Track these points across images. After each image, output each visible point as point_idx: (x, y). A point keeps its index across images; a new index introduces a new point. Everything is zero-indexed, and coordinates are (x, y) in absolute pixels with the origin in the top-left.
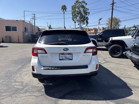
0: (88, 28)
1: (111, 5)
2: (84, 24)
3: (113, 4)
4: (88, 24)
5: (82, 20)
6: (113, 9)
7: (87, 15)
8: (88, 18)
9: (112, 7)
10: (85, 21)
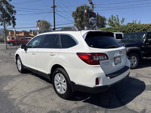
0: (15, 31)
1: (51, 7)
2: (10, 25)
3: (54, 7)
4: (15, 25)
5: (6, 20)
6: (54, 12)
7: (12, 14)
8: (15, 18)
9: (53, 10)
10: (11, 22)
